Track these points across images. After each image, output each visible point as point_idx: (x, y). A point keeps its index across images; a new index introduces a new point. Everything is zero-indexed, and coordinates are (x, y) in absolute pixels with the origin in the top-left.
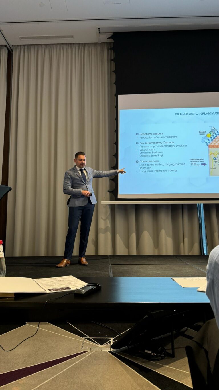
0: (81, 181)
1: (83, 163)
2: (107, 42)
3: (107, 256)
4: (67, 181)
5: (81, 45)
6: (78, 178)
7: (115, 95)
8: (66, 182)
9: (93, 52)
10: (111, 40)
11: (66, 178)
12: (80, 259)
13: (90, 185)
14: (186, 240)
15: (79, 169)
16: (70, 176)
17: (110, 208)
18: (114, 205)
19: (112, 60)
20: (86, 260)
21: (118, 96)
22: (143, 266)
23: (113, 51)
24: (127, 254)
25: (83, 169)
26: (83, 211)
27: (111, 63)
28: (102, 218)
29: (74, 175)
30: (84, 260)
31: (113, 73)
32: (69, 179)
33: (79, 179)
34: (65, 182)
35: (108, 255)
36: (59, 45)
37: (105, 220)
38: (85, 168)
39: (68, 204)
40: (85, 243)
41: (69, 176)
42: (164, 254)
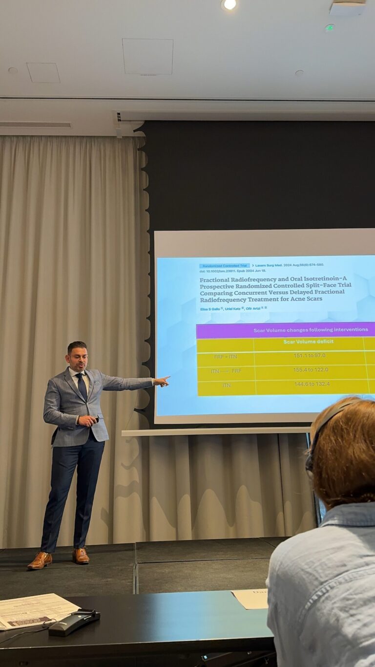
0: (76, 398)
1: (81, 362)
2: (133, 136)
3: (132, 544)
4: (51, 397)
5: (85, 139)
6: (71, 391)
7: (148, 231)
8: (49, 399)
9: (108, 153)
10: (141, 134)
11: (49, 393)
12: (75, 551)
13: (96, 404)
14: (288, 505)
15: (73, 373)
16: (57, 387)
17: (139, 444)
18: (148, 437)
19: (142, 169)
20: (87, 553)
21: (154, 233)
22: (201, 564)
23: (144, 154)
24: (174, 539)
25: (83, 372)
26: (80, 455)
27: (141, 175)
28: (122, 465)
29: (64, 385)
30: (82, 554)
31: (145, 191)
32: (53, 393)
33: (73, 393)
34: (47, 400)
35: (135, 542)
36: (43, 138)
37: (129, 468)
38: (87, 372)
39: (52, 444)
40: (85, 518)
41: (54, 388)
42: (247, 536)
